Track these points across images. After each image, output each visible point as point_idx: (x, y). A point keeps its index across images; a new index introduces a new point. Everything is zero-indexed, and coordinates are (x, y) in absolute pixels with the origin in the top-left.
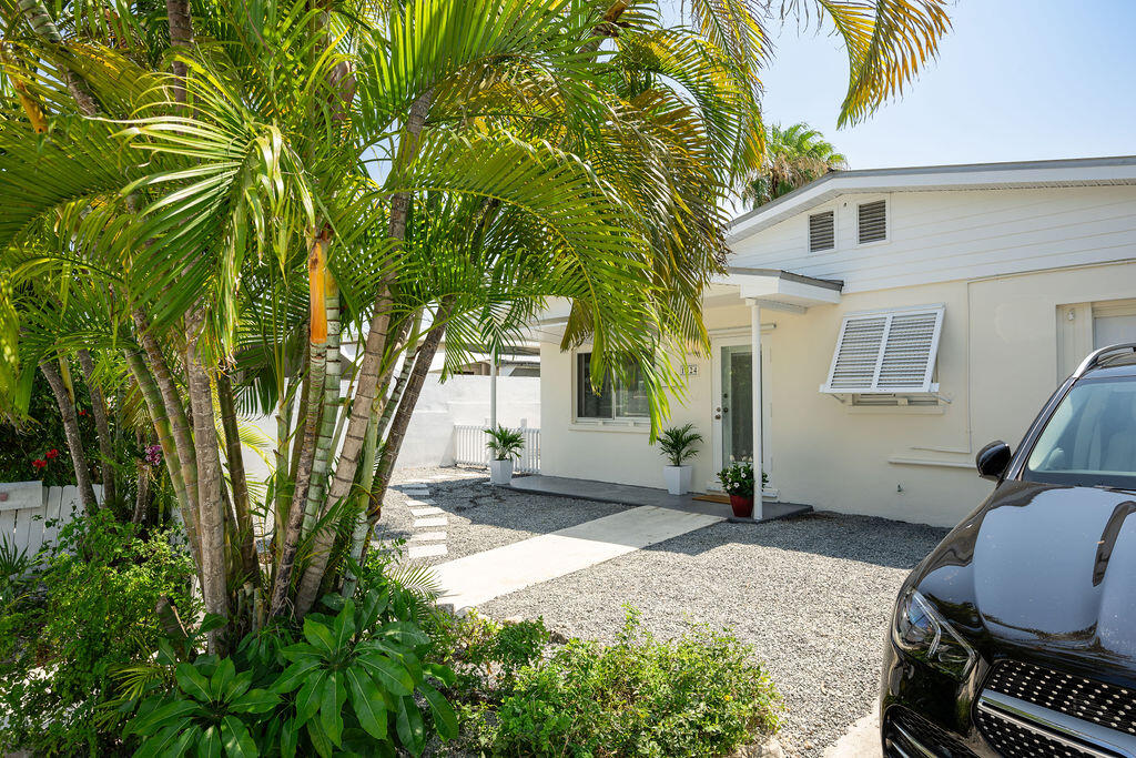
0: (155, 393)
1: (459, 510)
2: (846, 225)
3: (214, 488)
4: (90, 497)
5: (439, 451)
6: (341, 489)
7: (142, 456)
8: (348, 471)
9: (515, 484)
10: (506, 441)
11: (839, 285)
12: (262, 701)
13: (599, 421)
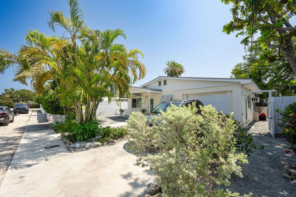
0: (74, 104)
1: (113, 120)
2: (162, 83)
3: (80, 112)
4: (66, 116)
5: (114, 112)
6: (90, 113)
7: (72, 111)
8: (91, 111)
9: (123, 117)
10: (122, 111)
11: (161, 91)
12: (83, 127)
13: (135, 108)
